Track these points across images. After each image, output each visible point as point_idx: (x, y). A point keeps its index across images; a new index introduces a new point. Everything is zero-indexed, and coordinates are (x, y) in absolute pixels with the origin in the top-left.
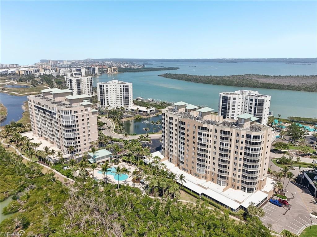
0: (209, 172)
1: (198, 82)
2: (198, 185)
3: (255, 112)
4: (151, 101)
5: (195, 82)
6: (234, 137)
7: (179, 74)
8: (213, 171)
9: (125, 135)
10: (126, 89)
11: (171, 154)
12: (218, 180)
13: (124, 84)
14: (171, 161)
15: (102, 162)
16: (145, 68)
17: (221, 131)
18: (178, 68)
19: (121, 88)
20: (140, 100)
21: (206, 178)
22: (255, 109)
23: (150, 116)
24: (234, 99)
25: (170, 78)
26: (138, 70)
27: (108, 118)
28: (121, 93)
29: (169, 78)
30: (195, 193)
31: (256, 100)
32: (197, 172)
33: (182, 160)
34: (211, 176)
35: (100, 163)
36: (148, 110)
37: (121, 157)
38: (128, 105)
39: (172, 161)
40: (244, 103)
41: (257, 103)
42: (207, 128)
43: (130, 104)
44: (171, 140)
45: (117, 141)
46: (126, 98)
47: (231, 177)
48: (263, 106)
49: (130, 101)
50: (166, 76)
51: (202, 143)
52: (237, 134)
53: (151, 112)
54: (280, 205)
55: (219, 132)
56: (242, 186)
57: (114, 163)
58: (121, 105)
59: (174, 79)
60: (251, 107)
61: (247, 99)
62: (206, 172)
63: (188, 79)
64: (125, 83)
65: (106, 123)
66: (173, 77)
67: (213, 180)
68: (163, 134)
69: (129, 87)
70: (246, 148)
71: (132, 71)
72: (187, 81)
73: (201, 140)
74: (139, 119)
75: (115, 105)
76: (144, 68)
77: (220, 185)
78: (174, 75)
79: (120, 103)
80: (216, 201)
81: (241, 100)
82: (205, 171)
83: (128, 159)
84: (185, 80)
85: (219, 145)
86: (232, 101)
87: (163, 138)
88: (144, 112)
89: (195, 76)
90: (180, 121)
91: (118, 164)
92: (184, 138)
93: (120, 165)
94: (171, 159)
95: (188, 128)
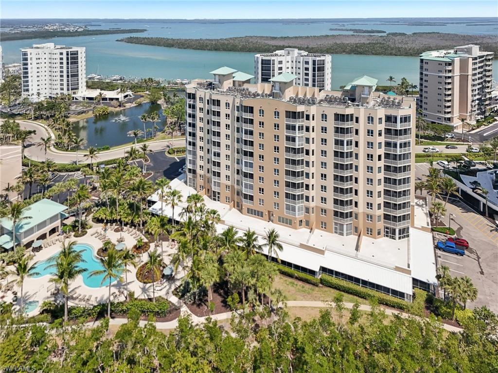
0: (313, 208)
1: (185, 48)
2: (302, 246)
3: (314, 81)
4: (118, 80)
5: (181, 48)
6: (362, 126)
7: (152, 38)
8: (323, 206)
9: (90, 153)
10: (73, 59)
11: (215, 182)
12: (336, 224)
13: (69, 50)
14: (217, 198)
15: (38, 239)
16: (90, 31)
17: (336, 115)
18: (146, 30)
19: (61, 56)
20: (95, 80)
21: (308, 223)
22: (314, 76)
23: (127, 107)
24: (280, 62)
25: (138, 44)
26: (78, 33)
27: (34, 120)
28: (62, 67)
29: (136, 43)
30: (304, 270)
31: (314, 62)
32: (286, 214)
33: (249, 192)
34: (317, 216)
35: (33, 241)
36: (121, 96)
37: (87, 210)
38: (77, 89)
39: (219, 197)
40: (294, 68)
41: (317, 66)
42: (305, 113)
43: (80, 88)
44: (215, 149)
45: (67, 171)
46: (72, 76)
47: (362, 211)
48: (324, 71)
49: (80, 81)
50: (130, 41)
51: (297, 147)
52: (369, 117)
53: (126, 100)
54: (460, 251)
55: (331, 118)
56: (387, 228)
57: (73, 234)
58: (62, 91)
59: (146, 44)
60: (307, 74)
61: (299, 62)
62: (307, 210)
63: (169, 44)
64: (72, 48)
65: (34, 131)
66: (143, 42)
67: (324, 226)
68: (190, 139)
69: (79, 56)
70: (388, 144)
71: (67, 35)
72: (167, 46)
73: (294, 139)
74: (105, 114)
75: (46, 91)
76: (88, 31)
77: (342, 234)
78: (144, 39)
79: (59, 87)
80: (357, 280)
81: (289, 65)
82: (304, 209)
83: (112, 212)
84: (165, 46)
85: (334, 145)
86: (277, 66)
87: (190, 148)
88: (111, 99)
89: (178, 40)
90: (239, 107)
91: (84, 233)
92: (252, 142)
93: (92, 235)
94: (216, 192)
95: (262, 119)
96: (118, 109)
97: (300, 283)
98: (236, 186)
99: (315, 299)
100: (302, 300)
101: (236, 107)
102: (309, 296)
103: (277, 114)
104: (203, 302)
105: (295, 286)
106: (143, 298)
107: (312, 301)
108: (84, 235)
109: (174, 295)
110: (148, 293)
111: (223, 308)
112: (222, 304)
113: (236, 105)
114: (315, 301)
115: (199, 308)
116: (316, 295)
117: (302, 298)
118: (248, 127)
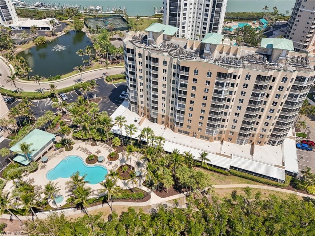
6: (276, 83)
11: (153, 112)
12: (239, 139)
15: (43, 155)
17: (258, 76)
21: (220, 138)
22: (213, 12)
23: (58, 36)
32: (206, 134)
33: (180, 121)
35: (40, 157)
38: (11, 19)
39: (156, 121)
42: (233, 74)
43: (13, 18)
45: (37, 98)
47: (258, 132)
49: (11, 12)
51: (222, 97)
53: (55, 28)
54: (310, 149)
56: (271, 140)
57: (64, 149)
62: (221, 132)
67: (230, 139)
70: (291, 96)
82: (219, 132)
85: (251, 97)
88: (43, 28)
90: (176, 65)
91: (71, 148)
92: (186, 92)
93: (77, 149)
94: (154, 118)
95: (195, 77)
96: (52, 38)
97: (217, 174)
98: (170, 117)
99: (227, 183)
100: (220, 184)
101: (173, 65)
102: (224, 182)
103: (210, 74)
104: (163, 189)
105: (214, 176)
106: (126, 189)
107: (226, 184)
108: (72, 149)
109: (144, 186)
110: (128, 186)
111: (175, 192)
112: (174, 190)
113: (173, 64)
114: (228, 184)
115: (161, 193)
116: (227, 181)
117: (219, 183)
118: (184, 82)
